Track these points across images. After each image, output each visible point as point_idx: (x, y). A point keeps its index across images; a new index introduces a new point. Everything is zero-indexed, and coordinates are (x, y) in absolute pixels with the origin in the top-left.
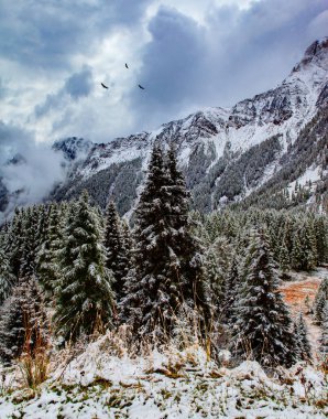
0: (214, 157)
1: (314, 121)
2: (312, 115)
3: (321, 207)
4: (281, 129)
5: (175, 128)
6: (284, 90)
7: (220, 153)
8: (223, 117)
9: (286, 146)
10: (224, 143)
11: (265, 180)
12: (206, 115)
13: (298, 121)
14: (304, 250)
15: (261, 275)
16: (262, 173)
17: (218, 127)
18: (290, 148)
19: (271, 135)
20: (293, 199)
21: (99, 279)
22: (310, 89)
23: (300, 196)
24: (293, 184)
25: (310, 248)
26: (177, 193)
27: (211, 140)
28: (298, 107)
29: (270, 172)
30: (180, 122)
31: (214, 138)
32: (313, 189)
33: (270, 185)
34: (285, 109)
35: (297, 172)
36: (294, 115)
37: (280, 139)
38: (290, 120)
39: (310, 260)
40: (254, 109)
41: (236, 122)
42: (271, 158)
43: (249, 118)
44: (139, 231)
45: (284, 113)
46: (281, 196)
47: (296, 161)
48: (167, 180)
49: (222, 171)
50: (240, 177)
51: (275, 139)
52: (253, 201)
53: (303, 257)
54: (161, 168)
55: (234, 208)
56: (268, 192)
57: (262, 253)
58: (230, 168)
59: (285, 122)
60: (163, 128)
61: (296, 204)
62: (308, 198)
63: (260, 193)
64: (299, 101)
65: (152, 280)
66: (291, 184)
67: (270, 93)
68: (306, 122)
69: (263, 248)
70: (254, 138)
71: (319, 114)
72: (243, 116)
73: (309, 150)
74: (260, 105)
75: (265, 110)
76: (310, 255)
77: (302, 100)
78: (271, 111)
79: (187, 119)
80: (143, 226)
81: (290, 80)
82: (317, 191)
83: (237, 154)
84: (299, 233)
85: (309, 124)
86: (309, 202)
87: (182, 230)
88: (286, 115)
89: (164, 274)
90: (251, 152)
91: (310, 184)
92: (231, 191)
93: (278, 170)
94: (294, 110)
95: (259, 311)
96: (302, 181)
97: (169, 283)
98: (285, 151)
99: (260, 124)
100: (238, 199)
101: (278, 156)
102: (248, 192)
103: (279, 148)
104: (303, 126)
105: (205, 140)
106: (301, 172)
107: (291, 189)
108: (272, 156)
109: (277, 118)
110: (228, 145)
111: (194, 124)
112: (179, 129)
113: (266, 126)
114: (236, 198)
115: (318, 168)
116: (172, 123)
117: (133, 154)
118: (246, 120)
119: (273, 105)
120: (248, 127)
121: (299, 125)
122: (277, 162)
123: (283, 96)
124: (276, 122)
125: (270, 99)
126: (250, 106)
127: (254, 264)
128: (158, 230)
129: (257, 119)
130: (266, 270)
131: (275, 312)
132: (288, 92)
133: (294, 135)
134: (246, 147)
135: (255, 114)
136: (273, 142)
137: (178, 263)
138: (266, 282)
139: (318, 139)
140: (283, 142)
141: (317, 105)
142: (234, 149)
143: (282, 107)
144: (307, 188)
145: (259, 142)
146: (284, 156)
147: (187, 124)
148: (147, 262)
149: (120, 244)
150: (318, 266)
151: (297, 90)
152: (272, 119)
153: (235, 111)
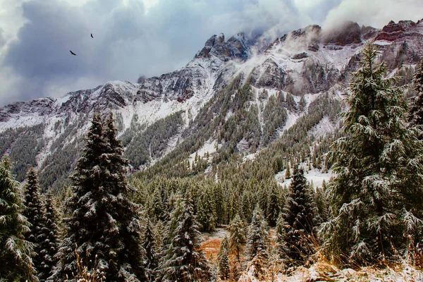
0: (121, 128)
1: (211, 101)
2: (210, 96)
3: (216, 176)
4: (183, 106)
5: (82, 97)
6: (187, 72)
7: (127, 124)
8: (131, 91)
9: (188, 121)
10: (131, 116)
11: (168, 151)
12: (115, 88)
13: (198, 100)
14: (206, 213)
15: (187, 236)
16: (166, 145)
17: (126, 100)
18: (191, 123)
19: (175, 111)
20: (194, 169)
21: (19, 253)
22: (209, 74)
23: (199, 166)
24: (193, 155)
25: (211, 212)
26: (115, 160)
27: (119, 111)
28: (199, 88)
29: (173, 145)
30: (89, 92)
31: (122, 110)
32: (210, 160)
33: (173, 155)
34: (188, 89)
35: (197, 145)
36: (195, 95)
37: (183, 115)
38: (192, 99)
39: (212, 221)
40: (160, 86)
41: (144, 97)
42: (174, 132)
43: (156, 94)
44: (75, 199)
45: (187, 92)
46: (183, 165)
47: (197, 135)
48: (105, 147)
49: (129, 142)
50: (146, 148)
51: (178, 115)
52: (157, 170)
53: (205, 220)
54: (100, 135)
55: (140, 176)
56: (171, 162)
57: (187, 215)
58: (137, 139)
59: (188, 100)
60: (69, 96)
61: (195, 174)
62: (206, 168)
63: (164, 163)
64: (200, 83)
65: (90, 248)
66: (191, 155)
67: (175, 74)
68: (205, 102)
69: (188, 212)
70: (159, 113)
71: (215, 96)
72: (150, 92)
73: (207, 126)
74: (166, 84)
75: (170, 88)
76: (212, 217)
77: (203, 82)
78: (175, 90)
79: (95, 90)
80: (81, 193)
81: (193, 64)
82: (214, 162)
83: (144, 126)
84: (202, 198)
85: (208, 103)
86: (206, 171)
87: (120, 196)
88: (189, 94)
89: (102, 241)
90: (157, 125)
91: (208, 156)
92: (136, 160)
93: (181, 142)
94: (195, 91)
95: (185, 269)
96: (201, 153)
97: (108, 250)
98: (187, 126)
99: (166, 100)
100: (143, 168)
101: (181, 130)
102: (153, 162)
103: (182, 123)
104: (202, 105)
105: (114, 111)
106: (201, 145)
107: (192, 159)
108: (175, 129)
109: (181, 96)
110: (135, 118)
111: (103, 94)
112: (87, 98)
113: (170, 103)
114: (141, 167)
115: (215, 142)
116: (80, 92)
117: (34, 120)
118: (153, 95)
119: (178, 84)
120: (155, 102)
121: (199, 103)
122: (180, 136)
123: (186, 78)
124: (180, 100)
125: (175, 79)
126: (157, 83)
127: (180, 227)
128: (96, 197)
129: (163, 96)
130: (191, 232)
131: (199, 269)
132: (191, 75)
133: (195, 113)
134: (152, 121)
135: (161, 91)
136: (176, 118)
137: (117, 228)
138: (191, 242)
139: (215, 117)
140: (185, 117)
141: (215, 88)
142: (140, 122)
143: (185, 87)
144: (205, 159)
145: (164, 117)
146: (186, 130)
147: (96, 94)
148: (83, 230)
149: (41, 214)
150: (217, 227)
151: (198, 74)
152: (176, 97)
153: (143, 87)
